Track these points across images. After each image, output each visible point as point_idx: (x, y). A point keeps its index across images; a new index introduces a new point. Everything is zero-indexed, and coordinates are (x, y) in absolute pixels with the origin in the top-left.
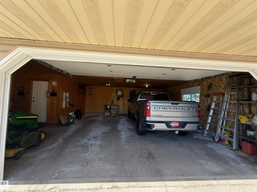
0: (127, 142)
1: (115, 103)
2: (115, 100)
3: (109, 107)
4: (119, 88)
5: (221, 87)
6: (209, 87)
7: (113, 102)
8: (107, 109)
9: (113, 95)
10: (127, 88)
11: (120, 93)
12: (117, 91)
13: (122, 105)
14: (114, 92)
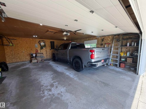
0: (80, 79)
1: (39, 51)
2: (39, 49)
3: (34, 55)
4: (41, 40)
5: (108, 40)
6: (103, 40)
7: (37, 51)
8: (33, 57)
9: (37, 45)
10: (48, 40)
11: (42, 44)
12: (39, 42)
13: (45, 53)
14: (37, 43)
